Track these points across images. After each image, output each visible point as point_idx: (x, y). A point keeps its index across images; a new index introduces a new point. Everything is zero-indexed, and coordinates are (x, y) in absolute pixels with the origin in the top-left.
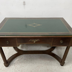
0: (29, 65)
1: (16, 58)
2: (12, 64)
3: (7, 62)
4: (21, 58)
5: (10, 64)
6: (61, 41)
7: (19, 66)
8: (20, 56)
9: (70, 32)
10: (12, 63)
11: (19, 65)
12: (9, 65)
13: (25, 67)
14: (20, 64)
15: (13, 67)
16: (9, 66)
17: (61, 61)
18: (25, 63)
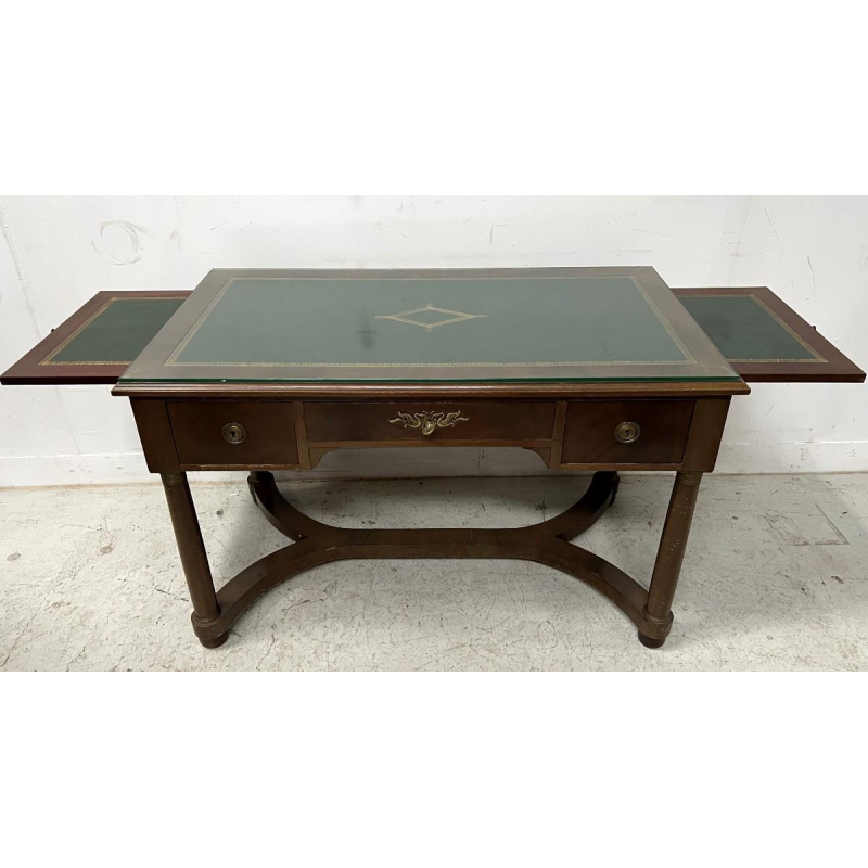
0: (387, 640)
1: (287, 585)
2: (256, 627)
3: (219, 609)
4: (323, 587)
5: (240, 629)
6: (625, 426)
7: (304, 640)
8: (314, 572)
9: (691, 361)
10: (252, 618)
11: (308, 634)
12: (233, 637)
13: (355, 649)
14: (319, 632)
15: (261, 645)
16: (229, 641)
17: (639, 602)
18: (357, 619)
